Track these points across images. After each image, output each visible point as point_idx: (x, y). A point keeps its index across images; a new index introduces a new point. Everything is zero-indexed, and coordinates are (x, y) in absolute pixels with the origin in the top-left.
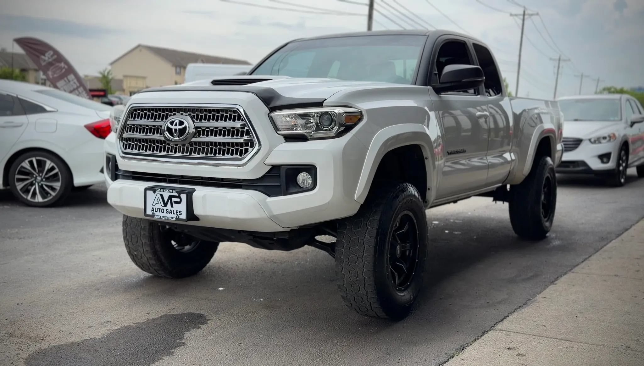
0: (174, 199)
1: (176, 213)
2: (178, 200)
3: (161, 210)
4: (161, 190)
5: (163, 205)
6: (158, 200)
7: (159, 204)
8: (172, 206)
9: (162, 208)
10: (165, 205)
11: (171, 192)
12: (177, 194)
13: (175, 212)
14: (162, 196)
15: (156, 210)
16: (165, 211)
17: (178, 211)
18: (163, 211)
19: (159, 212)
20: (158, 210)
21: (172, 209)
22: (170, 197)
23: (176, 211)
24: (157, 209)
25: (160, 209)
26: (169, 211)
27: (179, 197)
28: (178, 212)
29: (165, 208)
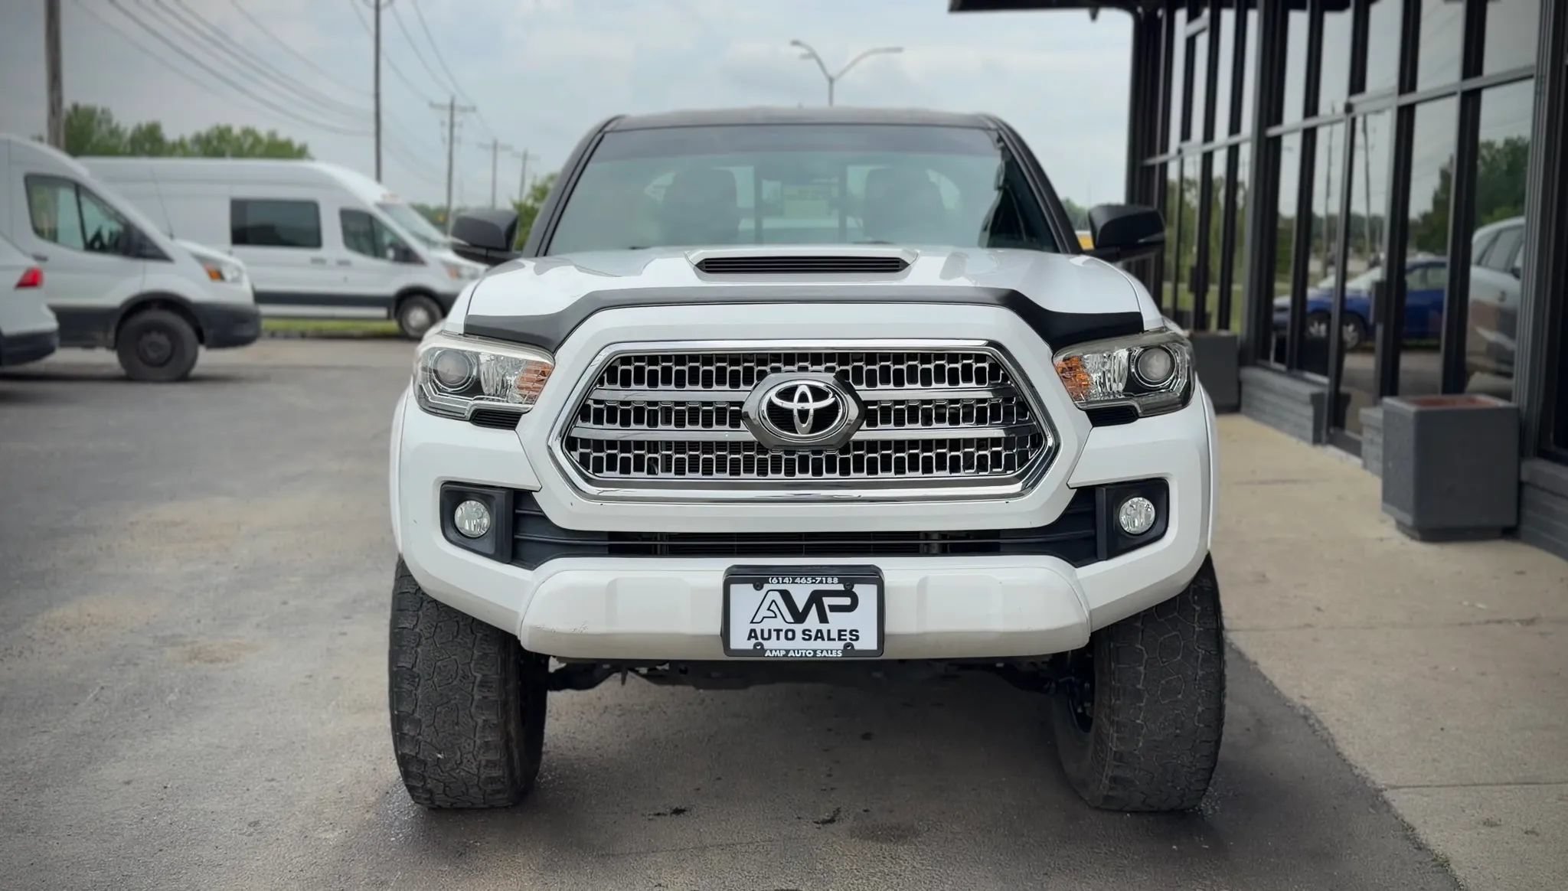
0: (828, 601)
1: (840, 635)
2: (846, 601)
3: (782, 634)
4: (785, 580)
5: (789, 618)
6: (773, 607)
7: (776, 617)
8: (823, 619)
9: (785, 627)
10: (799, 617)
11: (821, 582)
12: (841, 587)
13: (834, 635)
14: (786, 595)
15: (766, 636)
16: (799, 635)
17: (845, 631)
18: (790, 635)
19: (778, 639)
20: (774, 634)
21: (824, 627)
22: (816, 598)
23: (840, 631)
24: (770, 631)
25: (778, 631)
26: (813, 634)
27: (848, 592)
28: (847, 633)
29: (799, 628)
